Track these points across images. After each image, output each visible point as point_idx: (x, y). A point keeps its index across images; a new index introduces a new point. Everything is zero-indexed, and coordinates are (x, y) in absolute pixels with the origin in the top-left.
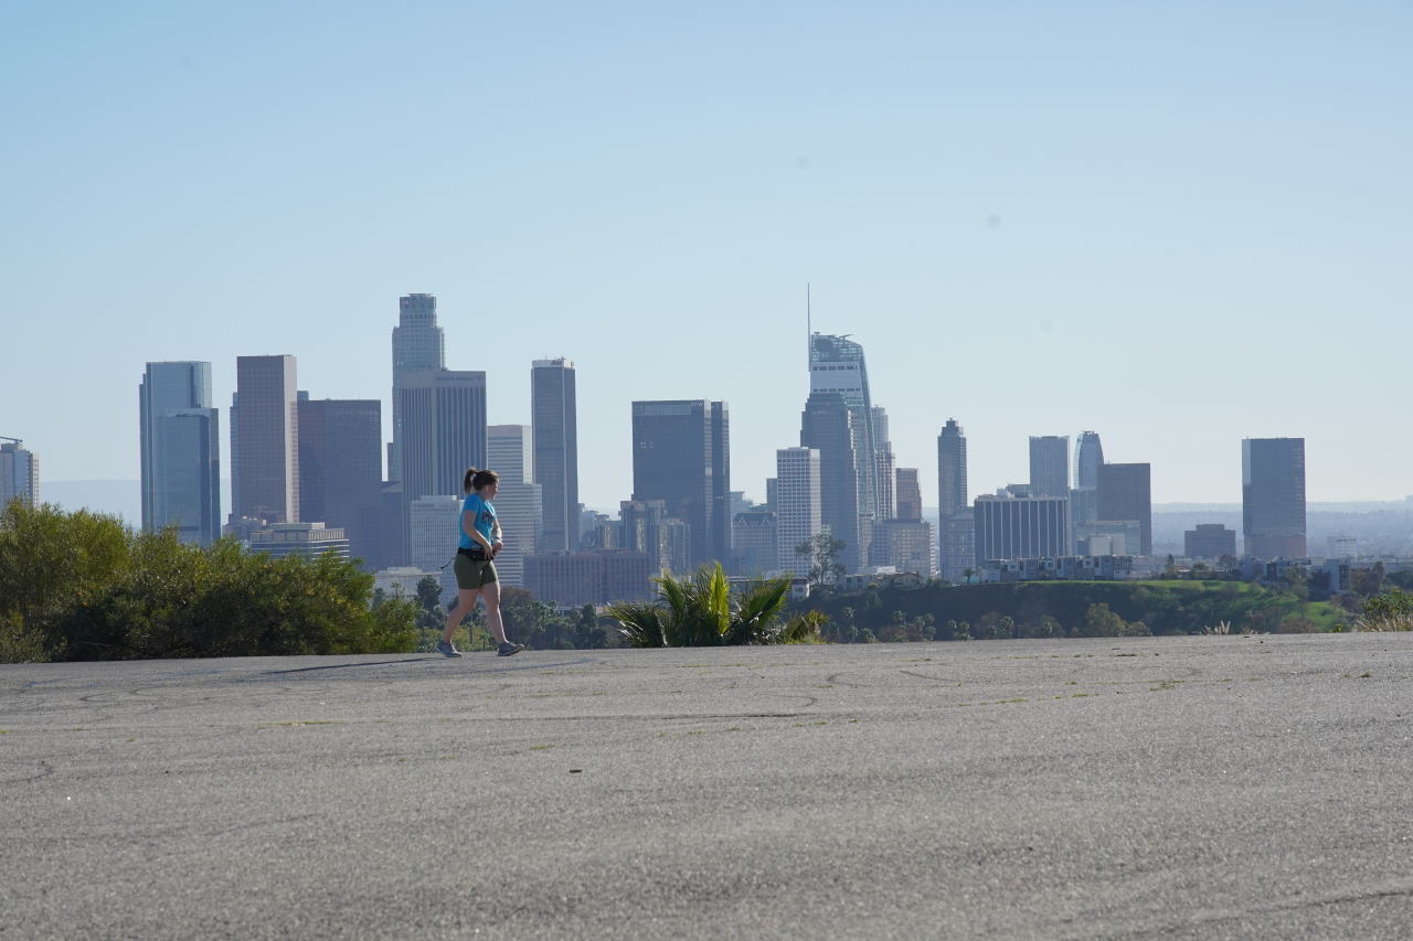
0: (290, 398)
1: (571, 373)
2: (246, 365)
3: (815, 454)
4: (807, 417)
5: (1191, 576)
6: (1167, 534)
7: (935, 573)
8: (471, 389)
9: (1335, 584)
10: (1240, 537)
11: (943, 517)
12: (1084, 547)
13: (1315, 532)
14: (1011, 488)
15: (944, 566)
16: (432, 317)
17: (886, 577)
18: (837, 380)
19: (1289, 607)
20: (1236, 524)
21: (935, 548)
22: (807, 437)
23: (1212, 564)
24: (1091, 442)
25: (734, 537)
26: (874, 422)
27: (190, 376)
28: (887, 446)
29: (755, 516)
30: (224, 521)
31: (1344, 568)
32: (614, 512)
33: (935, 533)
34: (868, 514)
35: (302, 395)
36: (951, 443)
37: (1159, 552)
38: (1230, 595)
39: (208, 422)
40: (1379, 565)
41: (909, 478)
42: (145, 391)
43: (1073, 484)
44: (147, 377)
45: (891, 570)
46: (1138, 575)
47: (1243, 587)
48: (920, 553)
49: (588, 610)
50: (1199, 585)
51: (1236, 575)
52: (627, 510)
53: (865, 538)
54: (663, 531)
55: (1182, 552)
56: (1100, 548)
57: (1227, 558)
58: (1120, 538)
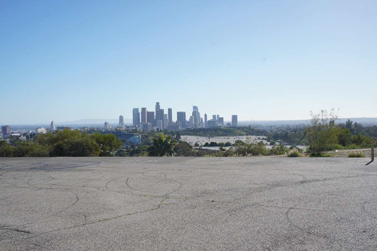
0: (146, 112)
1: (171, 109)
2: (142, 108)
3: (193, 116)
4: (193, 113)
5: (227, 128)
6: (225, 124)
7: (204, 127)
8: (163, 111)
9: (240, 128)
10: (231, 124)
11: (205, 122)
12: (218, 125)
13: (238, 123)
14: (211, 120)
15: (205, 127)
16: (159, 104)
17: (200, 128)
18: (195, 110)
19: (236, 130)
20: (231, 123)
21: (204, 125)
22: (193, 115)
23: (229, 126)
24: (218, 115)
25: (186, 124)
26: (199, 114)
27: (137, 109)
28: (200, 116)
29: (188, 122)
30: (140, 122)
31: (241, 127)
32: (175, 122)
33: (204, 123)
34: (198, 122)
35: (147, 111)
36: (206, 116)
37: (224, 125)
38: (230, 129)
39: (139, 114)
40: (244, 127)
41: (202, 119)
42: (133, 111)
43: (217, 119)
44: (133, 110)
45: (200, 127)
46: (222, 127)
47: (232, 129)
48: (203, 125)
49: (172, 131)
50: (228, 128)
51: (231, 128)
52: (176, 121)
53: (198, 124)
54: (180, 124)
55: (226, 125)
56: (219, 125)
57: (230, 126)
58: (221, 124)
